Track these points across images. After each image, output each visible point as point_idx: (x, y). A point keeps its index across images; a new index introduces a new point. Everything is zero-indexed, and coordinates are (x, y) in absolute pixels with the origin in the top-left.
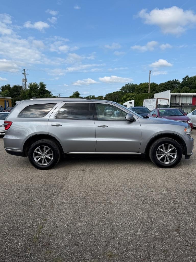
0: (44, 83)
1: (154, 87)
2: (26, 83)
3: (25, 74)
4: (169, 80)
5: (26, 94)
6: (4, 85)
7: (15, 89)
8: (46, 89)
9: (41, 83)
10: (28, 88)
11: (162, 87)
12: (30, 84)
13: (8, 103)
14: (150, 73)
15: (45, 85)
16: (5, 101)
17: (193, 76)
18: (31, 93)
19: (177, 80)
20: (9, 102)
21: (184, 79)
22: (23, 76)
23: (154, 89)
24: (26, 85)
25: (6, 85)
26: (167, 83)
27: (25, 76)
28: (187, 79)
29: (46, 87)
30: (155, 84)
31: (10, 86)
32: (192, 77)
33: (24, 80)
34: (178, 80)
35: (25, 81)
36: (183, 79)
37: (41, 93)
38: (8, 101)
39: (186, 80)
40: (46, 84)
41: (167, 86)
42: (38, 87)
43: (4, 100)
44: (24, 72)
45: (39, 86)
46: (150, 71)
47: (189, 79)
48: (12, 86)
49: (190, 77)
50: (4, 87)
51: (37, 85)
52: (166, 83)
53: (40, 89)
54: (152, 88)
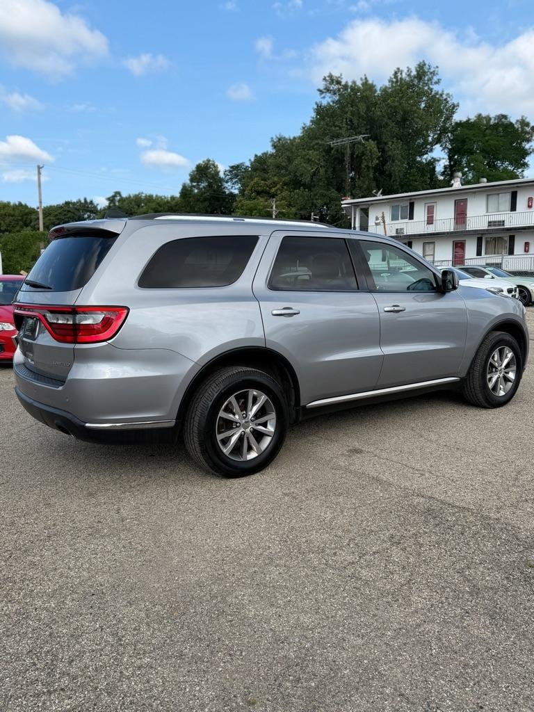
1: (25, 217)
4: (68, 199)
11: (52, 218)
14: (39, 173)
17: (132, 196)
19: (88, 201)
21: (111, 200)
23: (26, 221)
26: (61, 207)
28: (119, 201)
30: (26, 206)
32: (130, 197)
34: (91, 202)
36: (108, 199)
39: (117, 204)
41: (65, 215)
46: (39, 168)
47: (122, 200)
49: (124, 195)
52: (59, 207)
54: (20, 218)
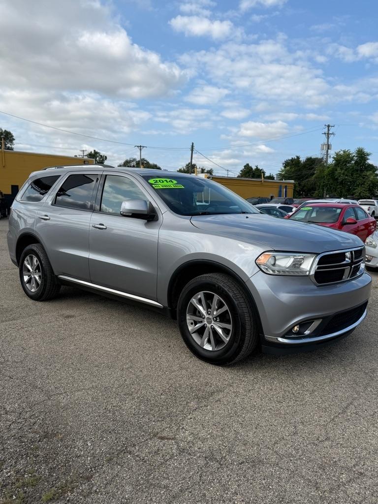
0: (366, 151)
2: (327, 151)
3: (328, 134)
5: (326, 172)
6: (290, 158)
7: (308, 164)
8: (370, 162)
9: (358, 151)
10: (331, 161)
12: (337, 154)
13: (286, 191)
15: (368, 155)
16: (280, 187)
18: (336, 170)
20: (288, 190)
22: (324, 139)
24: (329, 156)
25: (292, 158)
27: (328, 138)
29: (369, 157)
31: (300, 159)
33: (324, 146)
35: (327, 148)
37: (357, 170)
38: (286, 187)
40: (371, 152)
42: (352, 159)
43: (279, 184)
44: (326, 130)
45: (354, 156)
48: (303, 159)
50: (289, 161)
51: (350, 154)
53: (356, 162)
